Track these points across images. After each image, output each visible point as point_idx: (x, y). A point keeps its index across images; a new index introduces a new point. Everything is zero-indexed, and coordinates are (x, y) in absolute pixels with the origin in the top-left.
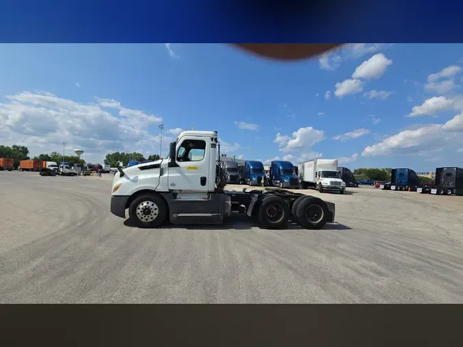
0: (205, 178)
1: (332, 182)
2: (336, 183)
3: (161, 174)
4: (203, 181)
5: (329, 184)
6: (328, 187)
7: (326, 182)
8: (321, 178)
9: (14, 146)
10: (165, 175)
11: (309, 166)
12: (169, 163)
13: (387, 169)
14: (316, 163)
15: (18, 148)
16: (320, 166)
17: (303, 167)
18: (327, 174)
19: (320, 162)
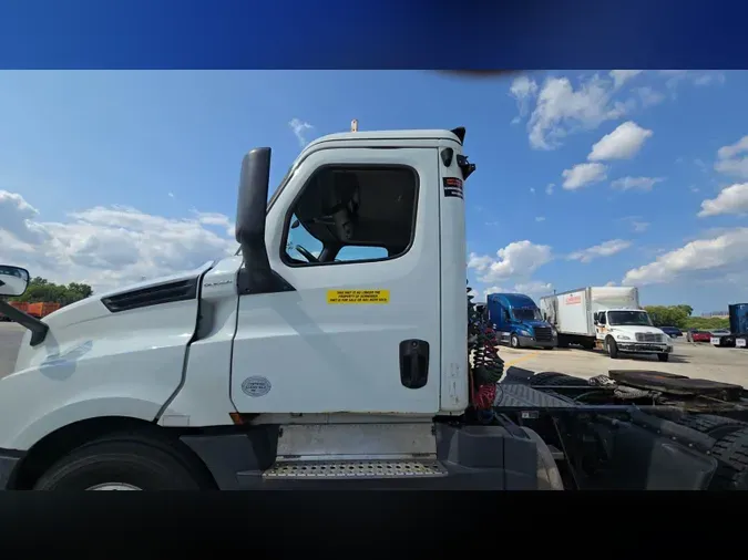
0: (424, 346)
1: (640, 336)
2: (649, 336)
3: (203, 329)
4: (415, 364)
5: (633, 339)
6: (632, 346)
7: (626, 334)
8: (607, 326)
9: (72, 285)
10: (223, 334)
11: (571, 302)
12: (239, 274)
13: (680, 307)
14: (589, 296)
15: (77, 286)
16: (601, 301)
17: (555, 305)
18: (622, 318)
19: (597, 292)
